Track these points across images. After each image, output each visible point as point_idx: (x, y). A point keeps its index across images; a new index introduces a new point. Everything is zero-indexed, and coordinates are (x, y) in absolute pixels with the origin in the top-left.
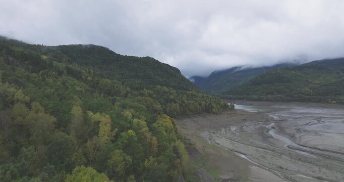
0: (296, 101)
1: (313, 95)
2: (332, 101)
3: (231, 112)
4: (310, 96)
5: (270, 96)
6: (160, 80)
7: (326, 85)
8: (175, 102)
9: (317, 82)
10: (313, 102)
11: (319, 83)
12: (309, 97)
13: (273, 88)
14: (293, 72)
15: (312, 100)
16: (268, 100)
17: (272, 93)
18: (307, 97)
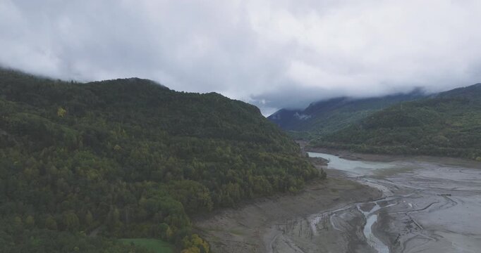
0: (424, 154)
1: (450, 146)
2: (476, 156)
3: (320, 186)
4: (446, 147)
5: (387, 147)
6: (229, 127)
7: (469, 130)
8: (234, 182)
9: (457, 124)
10: (449, 156)
11: (460, 127)
12: (443, 148)
13: (391, 134)
14: (422, 109)
15: (448, 154)
16: (384, 153)
17: (390, 143)
18: (441, 148)
